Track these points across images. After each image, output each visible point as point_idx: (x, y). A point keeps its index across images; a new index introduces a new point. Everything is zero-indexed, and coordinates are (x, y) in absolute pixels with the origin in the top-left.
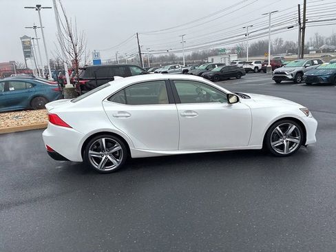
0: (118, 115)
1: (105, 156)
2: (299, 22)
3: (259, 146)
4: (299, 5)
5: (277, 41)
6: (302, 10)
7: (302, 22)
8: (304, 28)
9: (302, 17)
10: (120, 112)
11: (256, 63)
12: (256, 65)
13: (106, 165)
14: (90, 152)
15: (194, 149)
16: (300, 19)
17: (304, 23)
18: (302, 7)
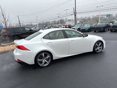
0: (48, 44)
1: (44, 61)
2: (74, 13)
3: (92, 51)
4: (74, 8)
5: (66, 19)
6: (75, 9)
7: (75, 13)
8: (76, 15)
9: (75, 12)
10: (49, 43)
11: (63, 26)
12: (63, 27)
13: (44, 64)
14: (38, 59)
15: (74, 54)
16: (74, 12)
17: (76, 13)
18: (75, 8)
